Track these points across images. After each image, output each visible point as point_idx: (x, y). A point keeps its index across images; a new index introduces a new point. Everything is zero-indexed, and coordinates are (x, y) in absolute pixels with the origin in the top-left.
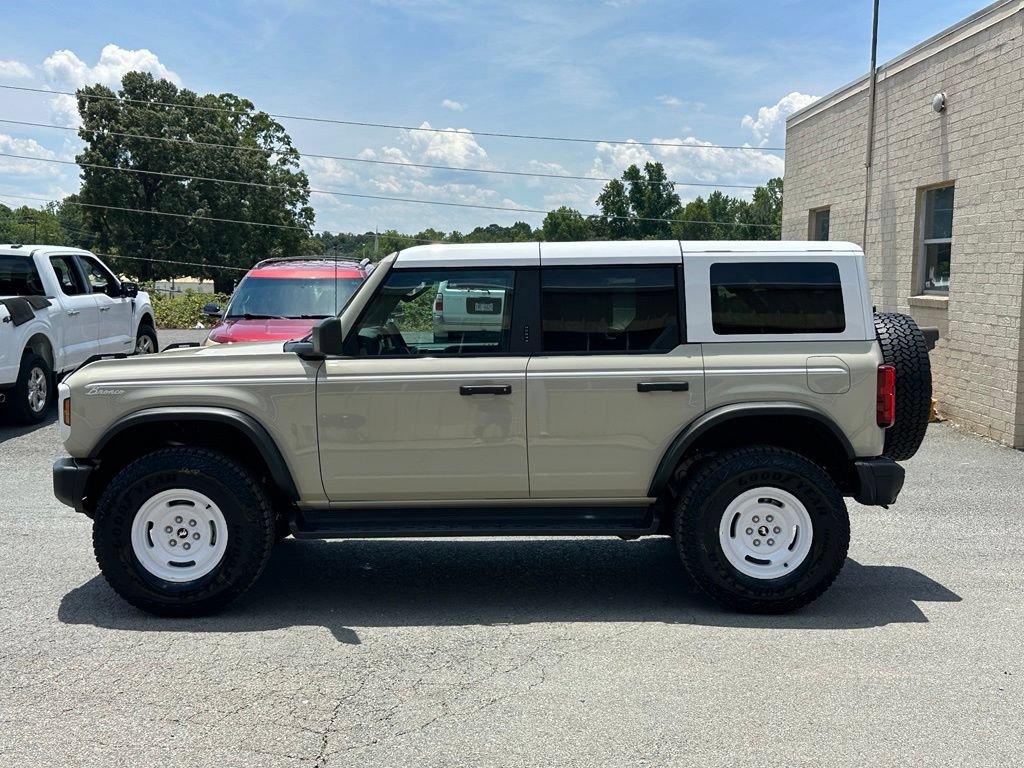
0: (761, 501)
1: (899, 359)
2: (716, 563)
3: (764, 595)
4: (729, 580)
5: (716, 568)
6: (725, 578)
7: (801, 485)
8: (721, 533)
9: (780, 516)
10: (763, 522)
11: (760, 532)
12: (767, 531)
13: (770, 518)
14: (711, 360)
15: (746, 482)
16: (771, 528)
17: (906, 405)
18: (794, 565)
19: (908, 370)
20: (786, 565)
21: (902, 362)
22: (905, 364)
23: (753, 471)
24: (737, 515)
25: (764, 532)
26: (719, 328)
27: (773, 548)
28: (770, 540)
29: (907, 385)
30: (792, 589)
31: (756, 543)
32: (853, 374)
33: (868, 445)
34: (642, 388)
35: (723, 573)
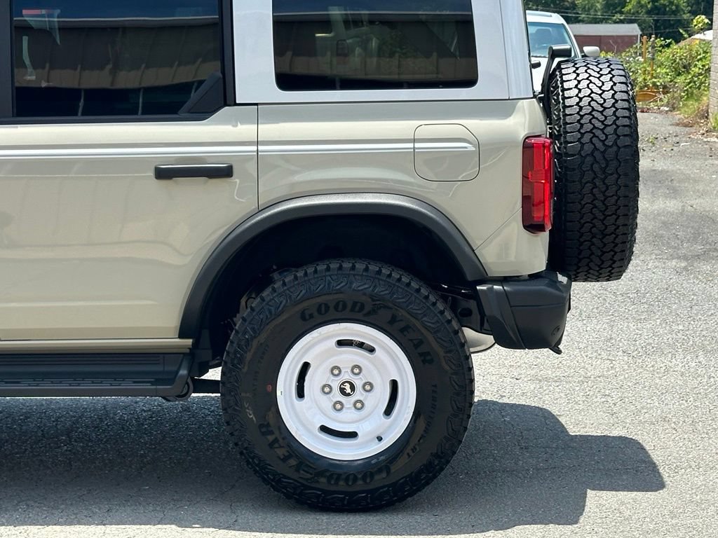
0: (341, 343)
1: (588, 127)
2: (271, 438)
3: (341, 483)
4: (293, 462)
5: (271, 445)
6: (285, 459)
7: (393, 320)
8: (278, 393)
9: (371, 367)
10: (346, 376)
11: (342, 391)
12: (353, 387)
13: (357, 370)
14: (270, 130)
15: (311, 316)
16: (358, 383)
17: (596, 199)
18: (390, 439)
19: (599, 145)
20: (380, 439)
21: (591, 132)
22: (595, 136)
23: (319, 300)
24: (306, 366)
25: (348, 391)
26: (286, 81)
27: (363, 412)
28: (357, 401)
29: (596, 167)
30: (384, 475)
31: (338, 406)
32: (484, 150)
33: (512, 258)
34: (163, 174)
35: (281, 452)
